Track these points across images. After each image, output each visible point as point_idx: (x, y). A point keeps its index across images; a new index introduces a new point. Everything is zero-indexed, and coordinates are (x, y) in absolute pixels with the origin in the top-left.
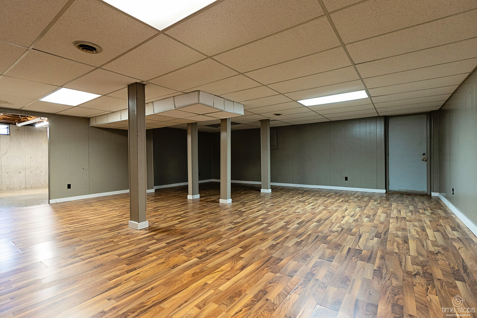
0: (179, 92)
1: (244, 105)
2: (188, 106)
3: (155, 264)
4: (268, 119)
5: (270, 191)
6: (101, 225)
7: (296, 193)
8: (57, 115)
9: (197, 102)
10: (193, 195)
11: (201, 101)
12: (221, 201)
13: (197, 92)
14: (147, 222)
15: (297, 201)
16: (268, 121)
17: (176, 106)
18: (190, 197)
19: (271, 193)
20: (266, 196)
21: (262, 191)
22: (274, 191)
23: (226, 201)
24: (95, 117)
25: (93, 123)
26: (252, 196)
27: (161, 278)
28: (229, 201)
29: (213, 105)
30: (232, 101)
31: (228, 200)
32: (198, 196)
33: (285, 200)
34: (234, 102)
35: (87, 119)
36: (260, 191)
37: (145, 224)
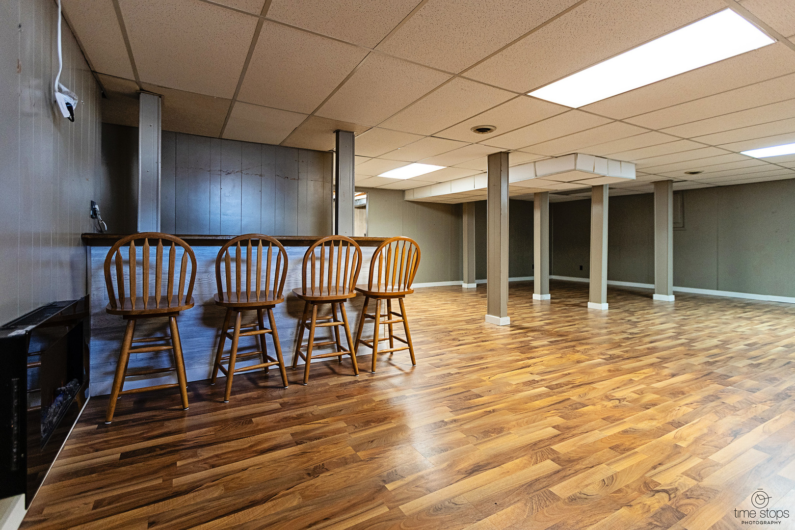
0: (547, 156)
1: (636, 164)
2: (558, 173)
3: (553, 357)
4: (670, 180)
5: (672, 298)
6: (451, 316)
7: (728, 306)
8: (378, 189)
9: (573, 168)
10: (541, 294)
11: (578, 167)
12: (590, 305)
13: (573, 155)
14: (508, 318)
15: (734, 317)
16: (670, 182)
17: (538, 174)
18: (536, 297)
19: (674, 302)
20: (667, 305)
21: (656, 297)
22: (679, 300)
23: (599, 306)
24: (413, 189)
25: (409, 197)
26: (639, 303)
27: (571, 368)
28: (605, 306)
29: (592, 170)
30: (619, 161)
31: (602, 304)
32: (548, 297)
33: (707, 314)
34: (621, 161)
35: (403, 192)
36: (652, 297)
37: (506, 320)
